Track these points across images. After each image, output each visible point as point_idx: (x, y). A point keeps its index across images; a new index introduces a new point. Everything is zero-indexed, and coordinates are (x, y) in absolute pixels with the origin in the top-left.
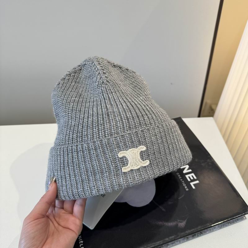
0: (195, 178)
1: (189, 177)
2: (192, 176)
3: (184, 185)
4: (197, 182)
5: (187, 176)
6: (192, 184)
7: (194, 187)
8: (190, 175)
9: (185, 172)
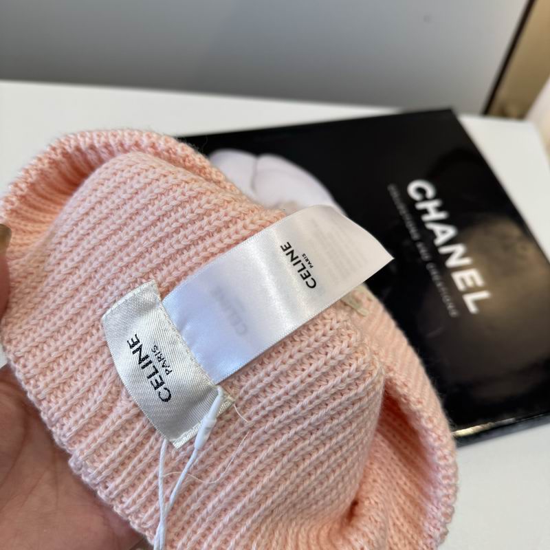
0: (479, 282)
1: (463, 280)
2: (472, 278)
3: (447, 299)
4: (484, 295)
5: (457, 277)
6: (469, 299)
7: (473, 309)
8: (466, 274)
9: (452, 262)
